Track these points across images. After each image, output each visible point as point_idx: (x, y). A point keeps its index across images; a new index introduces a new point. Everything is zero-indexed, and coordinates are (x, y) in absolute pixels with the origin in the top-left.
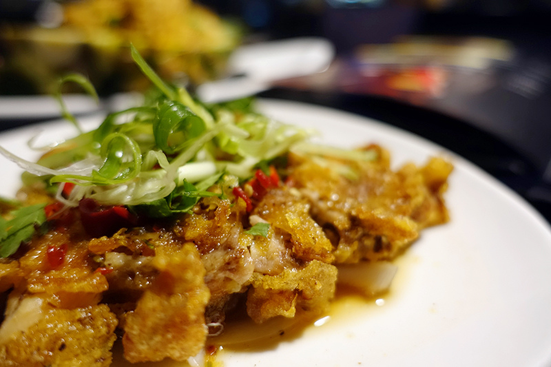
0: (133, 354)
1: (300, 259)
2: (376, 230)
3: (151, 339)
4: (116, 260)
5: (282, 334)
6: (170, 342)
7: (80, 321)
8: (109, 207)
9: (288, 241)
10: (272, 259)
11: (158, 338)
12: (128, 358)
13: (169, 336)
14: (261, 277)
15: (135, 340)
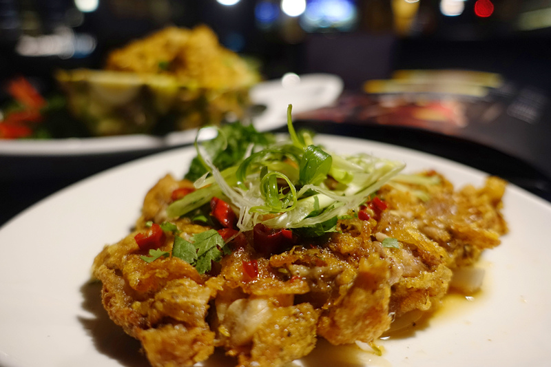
0: (339, 337)
1: (429, 264)
2: (470, 240)
3: (355, 324)
4: (301, 270)
5: (414, 324)
6: (367, 326)
7: (295, 315)
8: (279, 230)
9: (416, 252)
10: (409, 265)
11: (360, 324)
12: (333, 342)
13: (367, 322)
14: (403, 279)
15: (342, 326)
